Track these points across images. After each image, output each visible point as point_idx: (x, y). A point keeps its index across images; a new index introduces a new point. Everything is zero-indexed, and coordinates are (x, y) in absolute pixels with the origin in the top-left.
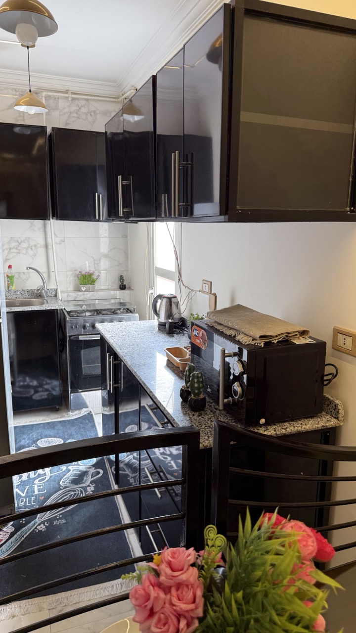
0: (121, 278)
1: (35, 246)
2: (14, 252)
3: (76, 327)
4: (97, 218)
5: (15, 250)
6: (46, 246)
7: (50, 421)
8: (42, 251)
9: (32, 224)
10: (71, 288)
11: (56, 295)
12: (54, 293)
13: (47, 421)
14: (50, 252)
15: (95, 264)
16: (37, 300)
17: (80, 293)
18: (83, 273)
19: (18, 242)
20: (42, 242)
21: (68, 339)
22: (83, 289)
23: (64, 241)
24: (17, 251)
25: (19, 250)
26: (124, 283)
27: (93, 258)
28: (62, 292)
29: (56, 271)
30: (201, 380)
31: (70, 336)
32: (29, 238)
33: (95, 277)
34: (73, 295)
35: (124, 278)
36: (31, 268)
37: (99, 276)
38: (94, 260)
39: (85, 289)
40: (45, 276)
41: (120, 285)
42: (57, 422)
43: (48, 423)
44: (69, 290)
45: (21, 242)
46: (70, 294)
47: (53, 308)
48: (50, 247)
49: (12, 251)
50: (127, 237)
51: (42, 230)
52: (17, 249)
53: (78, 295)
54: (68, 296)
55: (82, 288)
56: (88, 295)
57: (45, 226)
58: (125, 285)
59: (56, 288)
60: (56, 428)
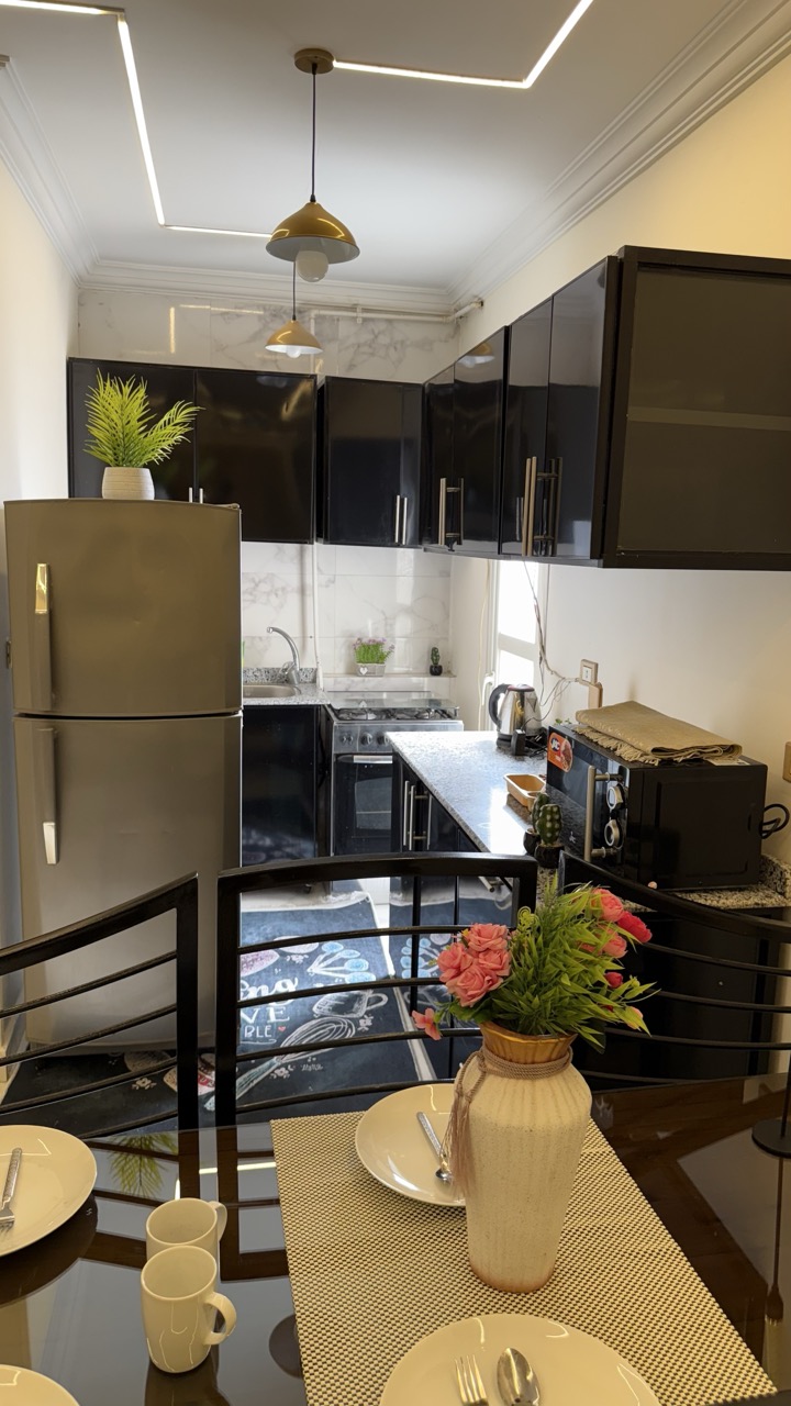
0: (434, 653)
1: (283, 589)
2: (245, 600)
3: (349, 739)
4: (397, 541)
5: (247, 596)
6: (302, 590)
7: (294, 908)
8: (294, 599)
9: (279, 548)
10: (341, 668)
11: (314, 681)
12: (311, 677)
13: (290, 909)
14: (309, 601)
15: (386, 625)
16: (282, 687)
17: (356, 679)
18: (365, 641)
19: (253, 580)
20: (295, 582)
21: (333, 760)
22: (364, 671)
23: (333, 582)
24: (252, 598)
25: (255, 596)
26: (440, 663)
27: (384, 614)
28: (325, 675)
29: (317, 636)
30: (557, 817)
31: (337, 756)
32: (273, 574)
33: (385, 649)
34: (346, 682)
35: (440, 653)
36: (275, 630)
37: (393, 647)
38: (386, 618)
39: (366, 670)
40: (297, 644)
41: (431, 667)
42: (308, 911)
43: (292, 912)
44: (337, 672)
45: (260, 582)
46: (339, 679)
47: (310, 703)
48: (308, 592)
50: (449, 575)
51: (296, 561)
52: (251, 594)
53: (353, 681)
54: (335, 682)
55: (361, 669)
56: (372, 683)
57: (302, 554)
58: (441, 667)
59: (315, 667)
60: (305, 920)
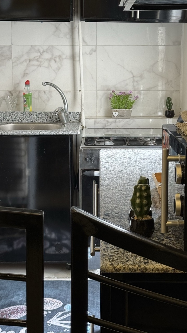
0: (169, 101)
1: (60, 57)
2: (34, 65)
5: (35, 63)
6: (73, 57)
8: (67, 64)
9: (57, 28)
10: (101, 113)
11: (80, 121)
12: (77, 118)
14: (77, 64)
15: (134, 81)
16: (55, 125)
17: (111, 120)
18: (117, 92)
19: (39, 51)
20: (67, 51)
22: (116, 114)
23: (95, 51)
24: (38, 63)
25: (41, 62)
26: (173, 109)
27: (132, 73)
28: (86, 118)
29: (83, 90)
31: (83, 171)
32: (52, 46)
33: (132, 99)
34: (102, 122)
35: (173, 101)
36: (48, 83)
37: (137, 97)
38: (134, 77)
39: (117, 114)
40: (69, 97)
41: (166, 111)
44: (99, 115)
45: (44, 52)
46: (98, 120)
48: (77, 59)
49: (32, 63)
51: (68, 36)
52: (38, 61)
53: (108, 122)
54: (95, 122)
55: (114, 113)
56: (122, 122)
57: (72, 30)
58: (173, 111)
59: (80, 111)
